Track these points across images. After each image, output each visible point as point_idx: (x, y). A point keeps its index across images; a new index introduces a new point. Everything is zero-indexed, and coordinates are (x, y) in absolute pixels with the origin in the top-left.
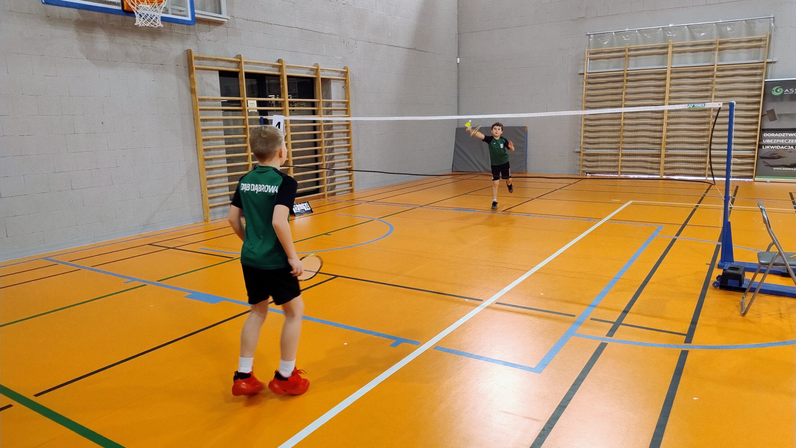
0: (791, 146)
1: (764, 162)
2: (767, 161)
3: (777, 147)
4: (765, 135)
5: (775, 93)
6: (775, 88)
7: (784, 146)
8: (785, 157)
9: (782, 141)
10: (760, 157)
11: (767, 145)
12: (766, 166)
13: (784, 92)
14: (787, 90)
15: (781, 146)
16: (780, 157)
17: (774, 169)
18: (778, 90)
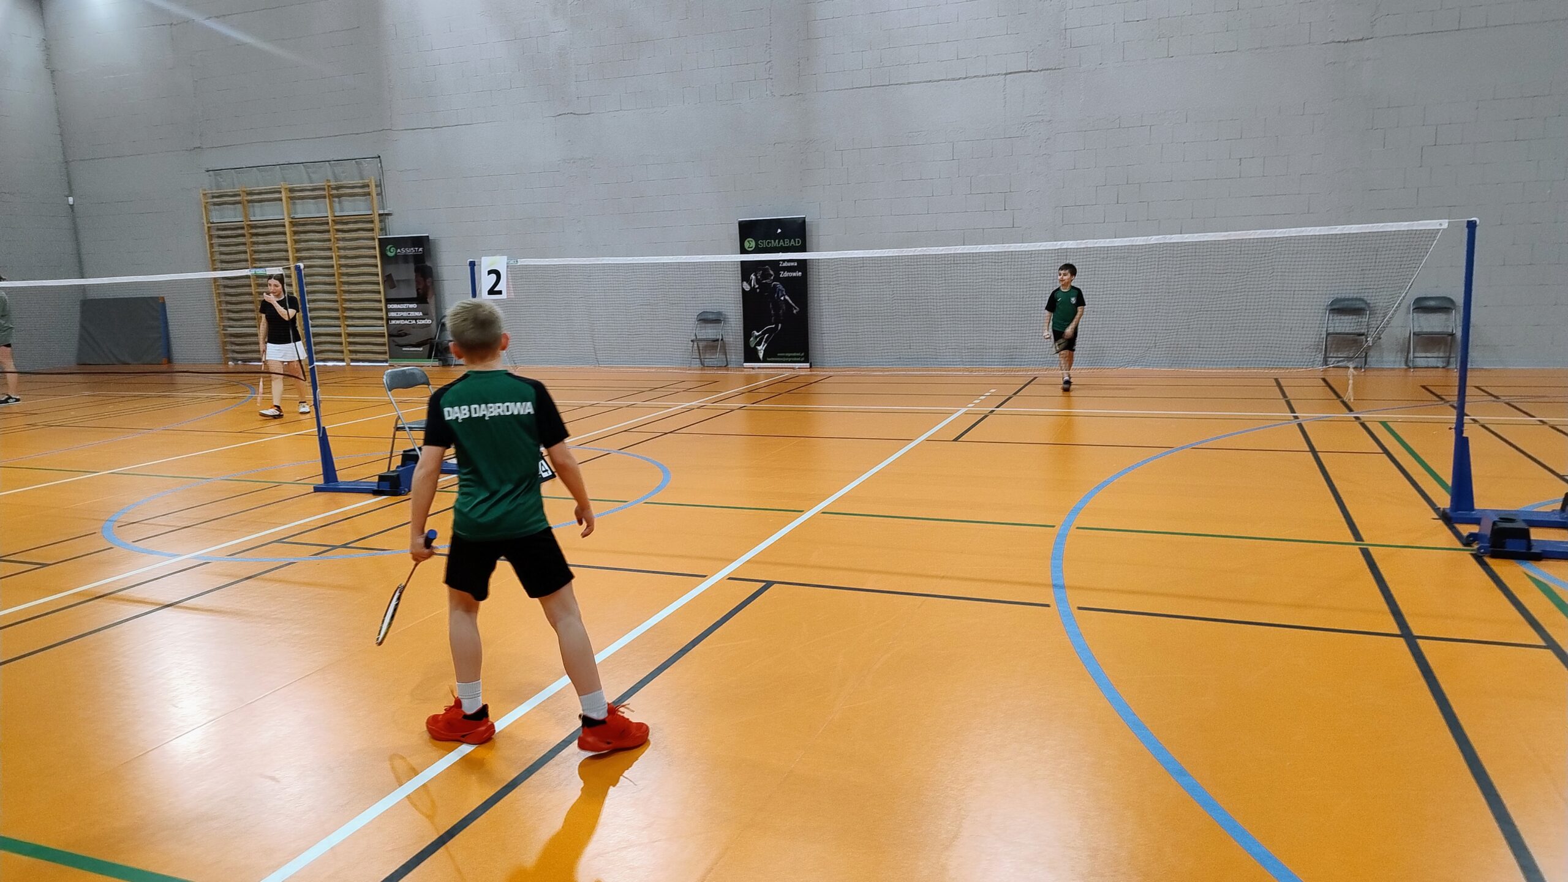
0: (413, 319)
1: (394, 341)
2: (396, 339)
3: (402, 322)
4: (390, 306)
5: (389, 254)
6: (388, 248)
7: (407, 320)
8: (410, 334)
9: (405, 314)
10: (390, 335)
11: (392, 319)
12: (396, 345)
13: (396, 253)
14: (399, 251)
15: (405, 319)
16: (406, 334)
17: (404, 349)
18: (392, 251)
